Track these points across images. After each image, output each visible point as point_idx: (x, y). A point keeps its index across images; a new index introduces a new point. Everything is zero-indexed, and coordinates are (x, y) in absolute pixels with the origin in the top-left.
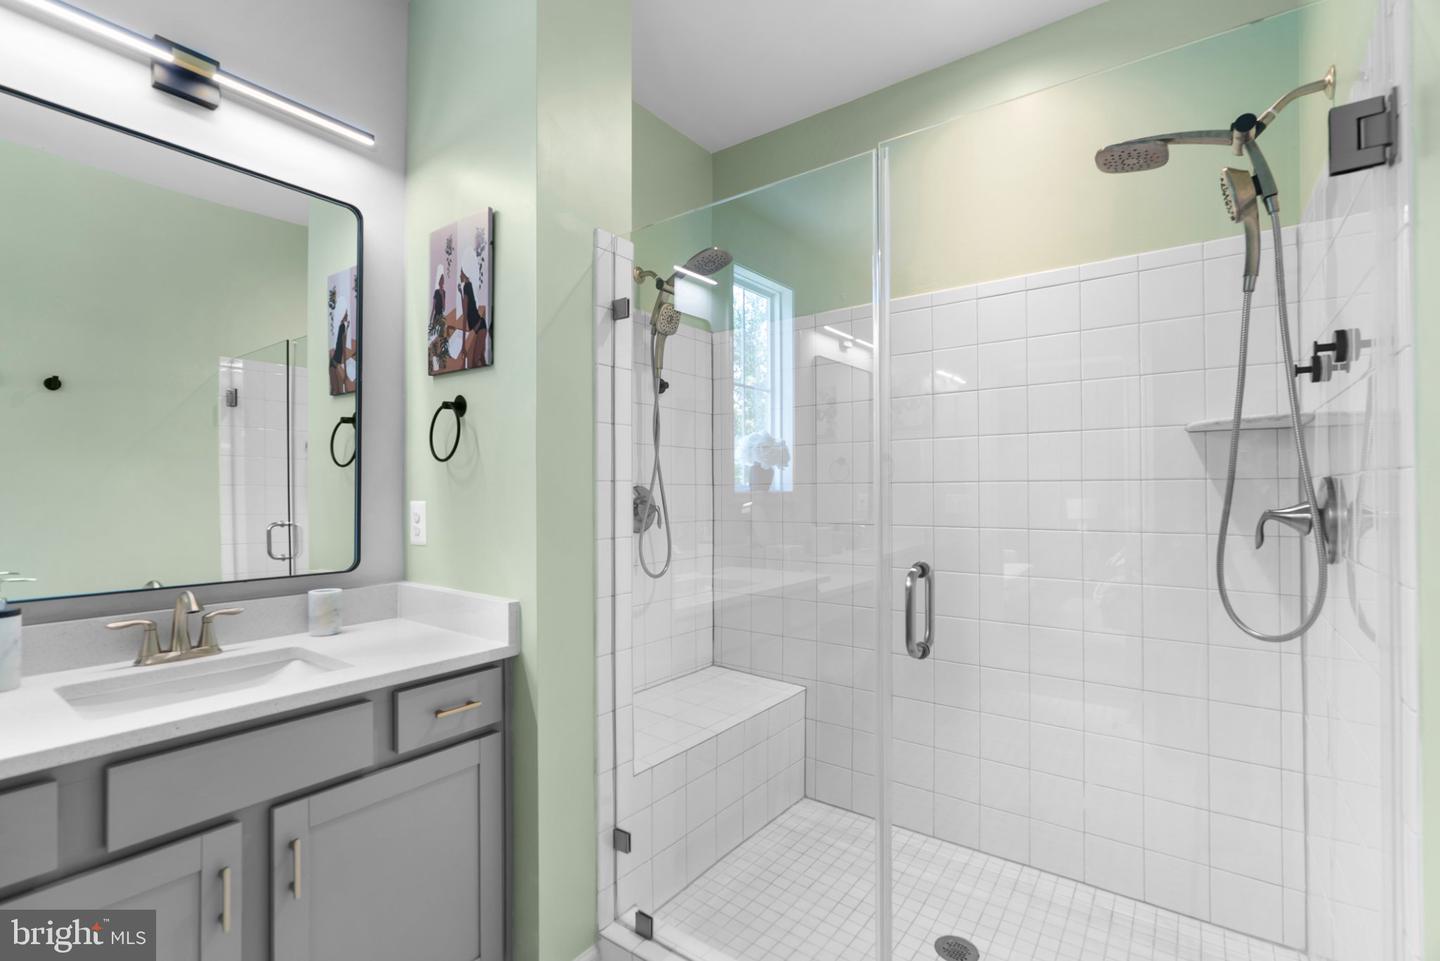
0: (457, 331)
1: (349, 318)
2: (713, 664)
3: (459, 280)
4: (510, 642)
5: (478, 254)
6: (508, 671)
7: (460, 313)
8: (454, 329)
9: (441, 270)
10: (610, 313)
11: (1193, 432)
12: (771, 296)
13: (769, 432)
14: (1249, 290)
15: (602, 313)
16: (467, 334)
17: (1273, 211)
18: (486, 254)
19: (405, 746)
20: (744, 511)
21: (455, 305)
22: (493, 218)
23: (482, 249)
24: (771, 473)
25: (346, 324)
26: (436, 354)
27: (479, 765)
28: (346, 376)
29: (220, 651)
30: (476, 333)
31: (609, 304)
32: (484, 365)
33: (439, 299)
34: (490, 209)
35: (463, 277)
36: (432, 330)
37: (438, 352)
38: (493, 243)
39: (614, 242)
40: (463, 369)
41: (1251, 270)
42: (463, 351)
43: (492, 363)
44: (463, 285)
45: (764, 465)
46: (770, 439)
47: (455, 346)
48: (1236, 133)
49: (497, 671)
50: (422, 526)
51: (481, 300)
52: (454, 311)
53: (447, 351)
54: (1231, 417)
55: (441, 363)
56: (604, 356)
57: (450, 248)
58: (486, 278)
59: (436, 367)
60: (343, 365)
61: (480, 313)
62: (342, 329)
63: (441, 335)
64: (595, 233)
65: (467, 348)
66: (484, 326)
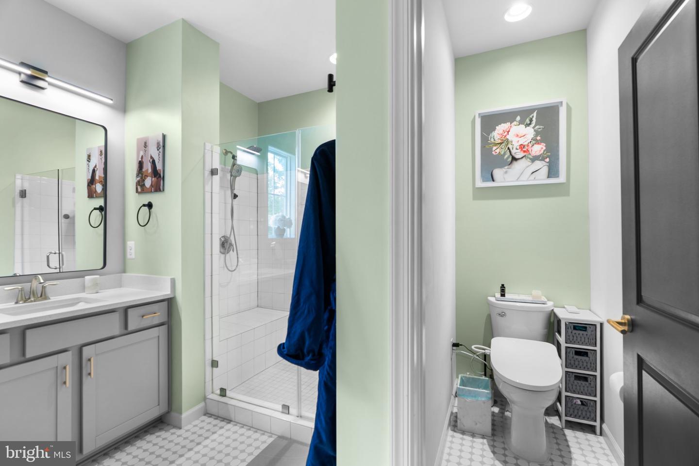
0: (149, 177)
1: (97, 167)
2: (258, 306)
3: (149, 158)
4: (171, 292)
5: (158, 150)
6: (170, 303)
7: (150, 170)
8: (147, 176)
9: (142, 153)
10: (210, 173)
12: (286, 158)
15: (207, 173)
16: (153, 179)
18: (161, 150)
19: (131, 327)
20: (272, 246)
21: (148, 167)
22: (164, 137)
23: (160, 148)
25: (96, 169)
26: (139, 185)
27: (159, 336)
28: (96, 191)
29: (49, 299)
30: (157, 179)
31: (210, 170)
32: (160, 191)
33: (141, 164)
34: (163, 134)
35: (151, 157)
36: (137, 176)
37: (141, 184)
38: (164, 146)
39: (212, 147)
40: (151, 192)
42: (151, 185)
43: (164, 190)
44: (151, 160)
45: (281, 227)
47: (148, 182)
49: (165, 303)
50: (133, 251)
51: (159, 167)
52: (148, 170)
53: (144, 184)
55: (141, 188)
56: (208, 188)
57: (146, 145)
58: (161, 159)
59: (139, 190)
60: (94, 186)
61: (159, 172)
62: (94, 171)
63: (142, 178)
64: (204, 144)
65: (153, 184)
66: (160, 176)
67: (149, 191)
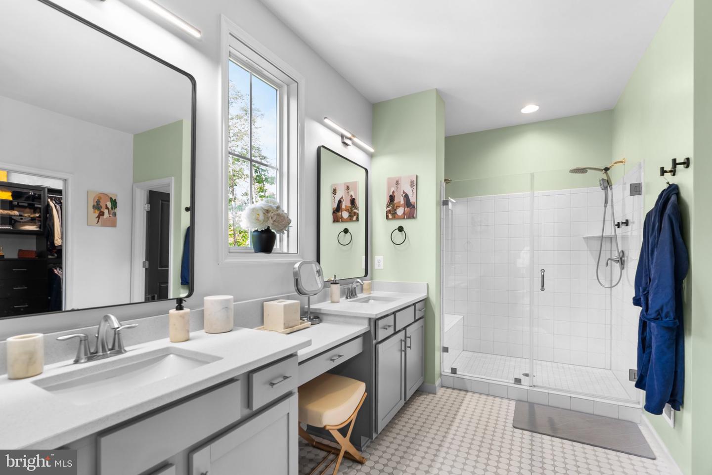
1: (344, 199)
3: (402, 193)
4: (427, 293)
5: (411, 187)
6: (426, 301)
7: (402, 202)
8: (400, 207)
9: (393, 189)
10: (442, 204)
14: (606, 206)
16: (406, 209)
17: (611, 189)
18: (415, 187)
19: (417, 317)
21: (400, 199)
22: (417, 176)
23: (413, 186)
25: (342, 200)
26: (390, 213)
27: (422, 326)
28: (342, 217)
30: (410, 209)
31: (442, 202)
32: (414, 218)
33: (392, 198)
34: (415, 174)
35: (404, 192)
36: (388, 206)
37: (392, 213)
38: (417, 185)
39: (443, 184)
40: (404, 218)
41: (606, 202)
42: (404, 213)
44: (404, 195)
47: (400, 211)
48: (604, 171)
49: (423, 303)
50: (382, 263)
51: (412, 199)
52: (400, 202)
53: (396, 213)
57: (398, 183)
58: (415, 194)
59: (390, 216)
60: (340, 213)
61: (412, 203)
62: (340, 202)
63: (393, 208)
65: (406, 213)
66: (414, 207)
67: (402, 218)
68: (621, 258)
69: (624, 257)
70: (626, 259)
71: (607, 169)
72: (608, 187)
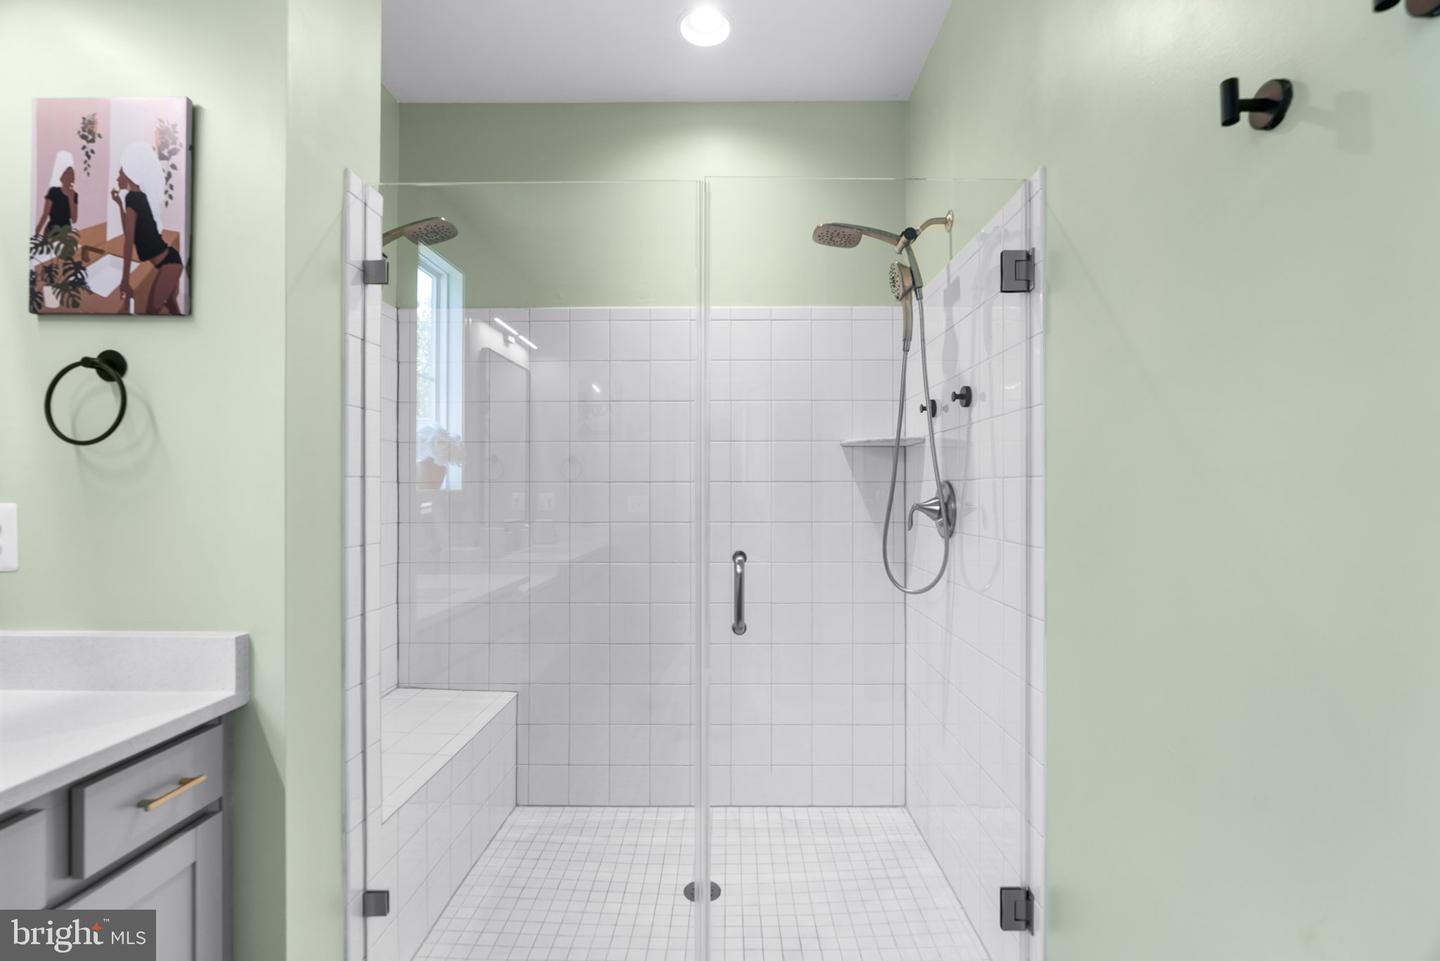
0: (108, 258)
2: (398, 686)
3: (114, 184)
4: (239, 687)
5: (162, 157)
7: (115, 230)
8: (101, 253)
9: (65, 160)
10: (361, 273)
11: (844, 446)
13: (444, 427)
14: (906, 350)
15: (353, 273)
16: (134, 266)
17: (920, 298)
18: (181, 159)
19: (92, 866)
21: (110, 219)
22: (193, 114)
23: (173, 152)
24: (443, 471)
26: (51, 283)
27: (194, 865)
30: (158, 266)
31: (360, 265)
32: (173, 311)
33: (60, 203)
34: (189, 101)
35: (123, 180)
36: (40, 245)
37: (59, 280)
38: (193, 149)
39: (365, 187)
40: (124, 312)
41: (907, 338)
42: (125, 286)
43: (190, 312)
44: (123, 194)
46: (444, 433)
47: (104, 276)
48: (903, 238)
49: (218, 731)
51: (168, 220)
52: (103, 227)
53: (81, 283)
54: (894, 437)
55: (60, 293)
57: (91, 132)
58: (180, 192)
59: (51, 301)
61: (169, 242)
63: (65, 256)
64: (346, 173)
65: (134, 284)
66: (174, 256)
67: (116, 309)
68: (946, 505)
69: (955, 501)
70: (958, 505)
71: (911, 234)
72: (913, 293)
